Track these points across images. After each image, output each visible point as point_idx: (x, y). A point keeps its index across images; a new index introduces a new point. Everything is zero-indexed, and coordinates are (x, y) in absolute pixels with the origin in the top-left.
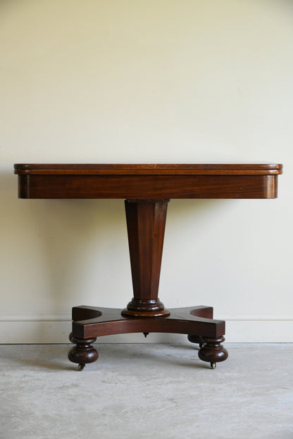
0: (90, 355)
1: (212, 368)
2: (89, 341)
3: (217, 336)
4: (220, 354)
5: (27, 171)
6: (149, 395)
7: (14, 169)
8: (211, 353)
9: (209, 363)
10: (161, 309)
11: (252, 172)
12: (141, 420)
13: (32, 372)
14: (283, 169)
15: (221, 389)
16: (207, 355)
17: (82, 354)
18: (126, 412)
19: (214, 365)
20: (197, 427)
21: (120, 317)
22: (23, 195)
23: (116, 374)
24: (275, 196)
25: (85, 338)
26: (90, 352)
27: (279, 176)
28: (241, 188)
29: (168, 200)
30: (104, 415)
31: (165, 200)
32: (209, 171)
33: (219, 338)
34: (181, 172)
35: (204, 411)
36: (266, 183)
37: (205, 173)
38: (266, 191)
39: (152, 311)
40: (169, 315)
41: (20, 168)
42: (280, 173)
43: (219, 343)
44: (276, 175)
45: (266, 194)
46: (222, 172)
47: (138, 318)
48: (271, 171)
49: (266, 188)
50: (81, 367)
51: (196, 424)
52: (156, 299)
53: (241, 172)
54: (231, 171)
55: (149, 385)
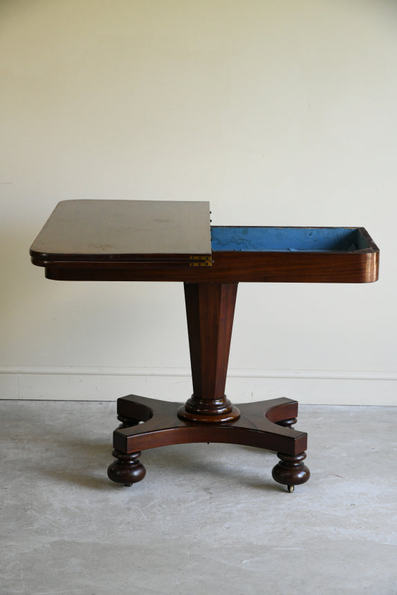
1: (289, 491)
2: (134, 456)
3: (296, 453)
4: (301, 475)
8: (288, 474)
9: (286, 486)
10: (230, 411)
16: (284, 475)
17: (125, 472)
19: (292, 488)
21: (176, 421)
25: (128, 452)
38: (364, 273)
39: (218, 414)
43: (299, 461)
49: (364, 269)
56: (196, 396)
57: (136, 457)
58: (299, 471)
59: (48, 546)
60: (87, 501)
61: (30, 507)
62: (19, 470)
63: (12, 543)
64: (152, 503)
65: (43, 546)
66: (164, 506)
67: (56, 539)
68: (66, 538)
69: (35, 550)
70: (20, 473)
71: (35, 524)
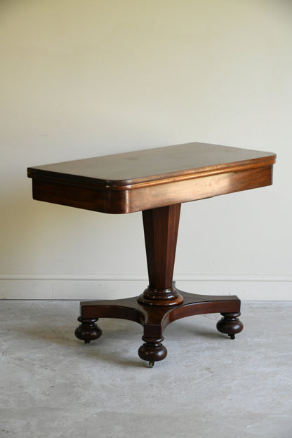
6: (189, 364)
12: (183, 392)
15: (251, 357)
18: (170, 383)
20: (231, 400)
30: (152, 386)
35: (236, 382)
51: (229, 397)
59: (95, 416)
60: (118, 379)
61: (76, 385)
62: (63, 355)
63: (68, 414)
64: (168, 381)
65: (92, 416)
66: (178, 383)
67: (100, 410)
68: (108, 410)
69: (86, 420)
70: (63, 358)
71: (82, 398)
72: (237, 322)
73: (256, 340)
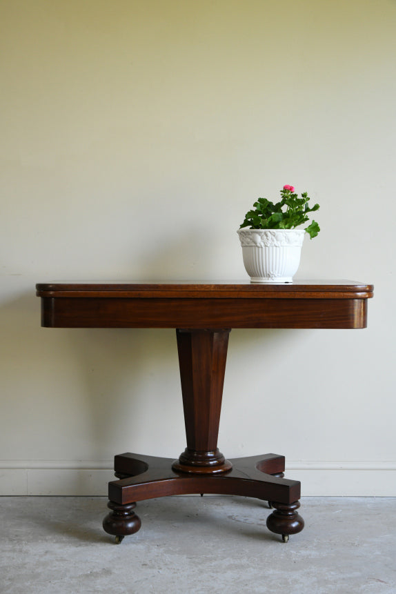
0: (130, 525)
1: (284, 541)
2: (129, 507)
3: (291, 501)
4: (294, 525)
5: (51, 293)
7: (35, 290)
8: (283, 523)
9: (281, 535)
10: (221, 463)
11: (336, 295)
13: (57, 545)
14: (374, 292)
15: (296, 581)
16: (278, 525)
17: (120, 524)
19: (286, 538)
21: (171, 473)
22: (46, 323)
23: (162, 550)
24: (364, 326)
25: (123, 503)
26: (130, 521)
27: (369, 300)
28: (321, 316)
29: (228, 330)
31: (225, 330)
32: (281, 293)
33: (293, 504)
34: (245, 295)
36: (353, 309)
37: (275, 296)
38: (353, 319)
39: (210, 466)
40: (230, 470)
41: (43, 289)
42: (371, 296)
43: (293, 510)
44: (365, 299)
45: (353, 322)
46: (298, 295)
47: (193, 475)
48: (359, 294)
49: (353, 315)
50: (119, 541)
52: (215, 450)
53: (322, 295)
54: (309, 294)
55: (201, 572)
56: (190, 450)
57: (131, 509)
58: (293, 521)
72: (296, 517)
73: (303, 552)
